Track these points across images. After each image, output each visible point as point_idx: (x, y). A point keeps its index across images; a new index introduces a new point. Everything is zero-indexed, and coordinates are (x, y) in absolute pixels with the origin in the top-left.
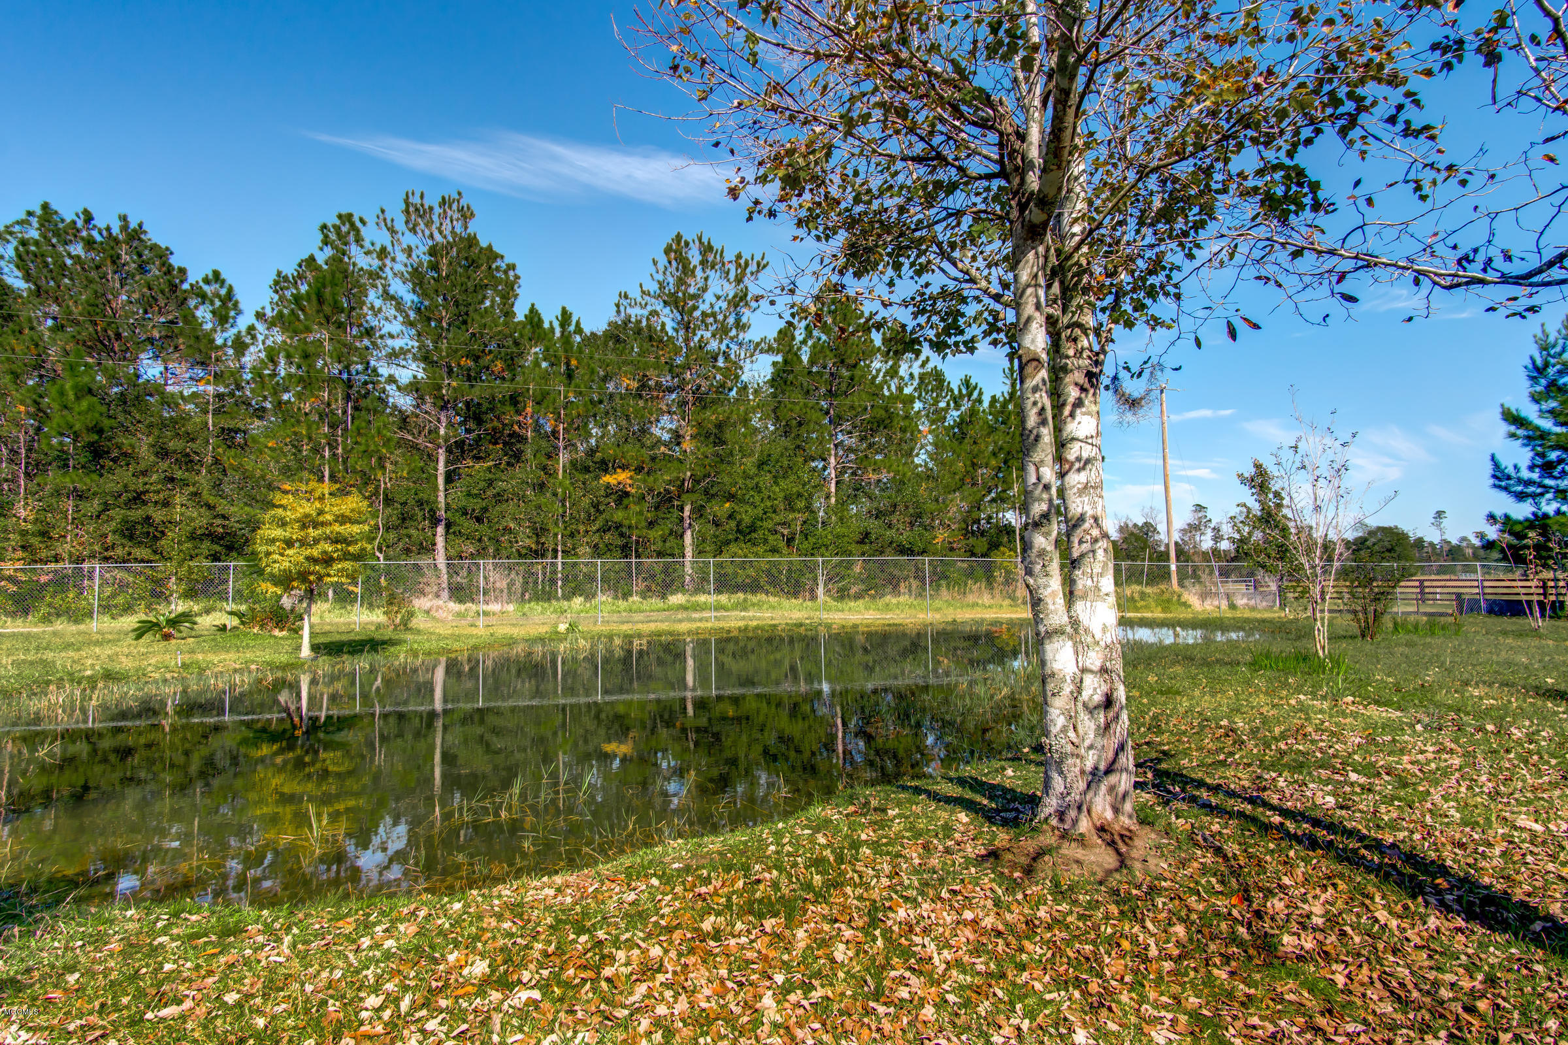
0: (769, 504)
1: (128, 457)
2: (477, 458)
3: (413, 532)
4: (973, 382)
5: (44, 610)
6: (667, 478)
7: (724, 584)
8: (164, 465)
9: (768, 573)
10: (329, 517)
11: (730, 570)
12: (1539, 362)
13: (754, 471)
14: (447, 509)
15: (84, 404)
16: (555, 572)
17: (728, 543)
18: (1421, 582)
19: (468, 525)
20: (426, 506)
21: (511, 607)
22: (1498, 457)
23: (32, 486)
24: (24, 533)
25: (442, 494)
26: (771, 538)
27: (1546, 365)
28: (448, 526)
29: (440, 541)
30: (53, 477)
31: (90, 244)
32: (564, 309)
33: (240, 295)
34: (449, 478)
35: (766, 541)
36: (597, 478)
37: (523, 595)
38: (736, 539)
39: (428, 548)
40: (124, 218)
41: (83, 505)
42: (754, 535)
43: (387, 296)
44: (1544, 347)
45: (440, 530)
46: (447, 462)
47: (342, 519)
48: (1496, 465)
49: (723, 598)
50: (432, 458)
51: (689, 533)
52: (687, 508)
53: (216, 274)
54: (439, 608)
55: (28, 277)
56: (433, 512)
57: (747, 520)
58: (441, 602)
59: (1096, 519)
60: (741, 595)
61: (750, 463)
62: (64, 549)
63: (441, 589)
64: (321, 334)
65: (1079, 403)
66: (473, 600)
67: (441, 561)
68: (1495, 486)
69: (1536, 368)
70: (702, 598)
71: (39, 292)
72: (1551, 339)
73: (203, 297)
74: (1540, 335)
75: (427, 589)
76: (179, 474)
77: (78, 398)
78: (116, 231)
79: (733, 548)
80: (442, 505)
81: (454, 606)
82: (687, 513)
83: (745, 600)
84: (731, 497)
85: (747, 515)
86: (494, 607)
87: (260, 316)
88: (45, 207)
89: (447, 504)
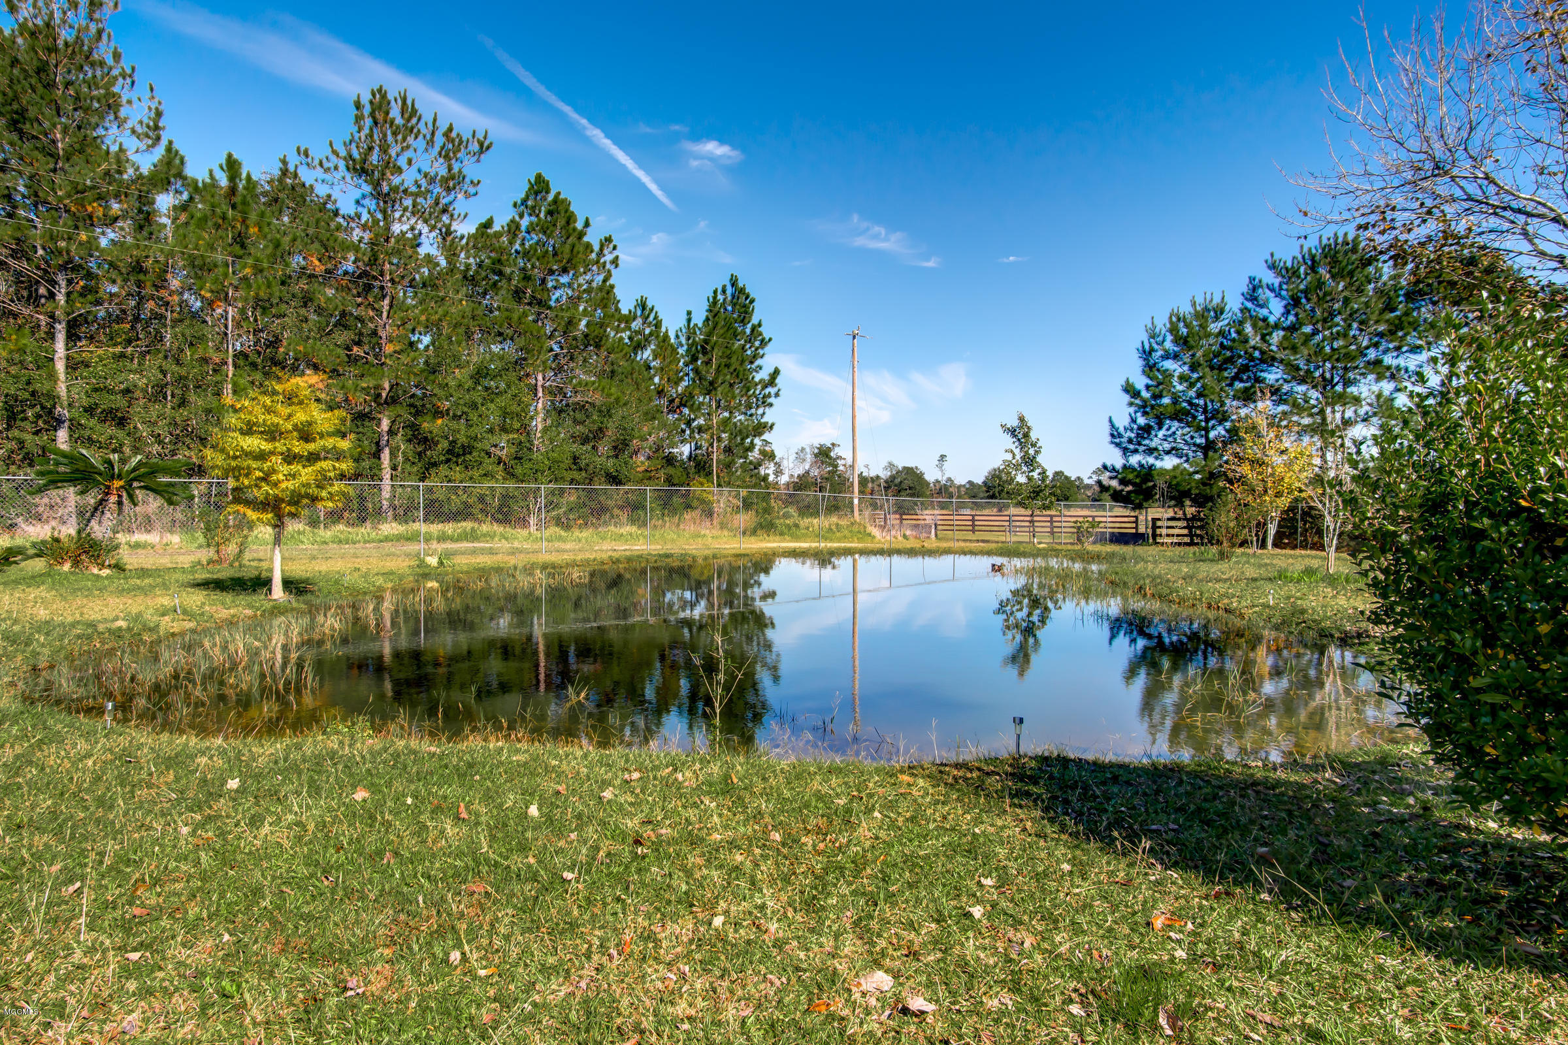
3: (27, 436)
4: (649, 304)
6: (365, 385)
7: (436, 511)
11: (440, 495)
12: (1147, 347)
13: (470, 384)
14: (71, 407)
17: (437, 465)
18: (1051, 516)
19: (100, 430)
22: (1114, 419)
25: (62, 386)
27: (1152, 350)
32: (230, 156)
35: (481, 464)
38: (448, 461)
42: (468, 457)
44: (1153, 336)
45: (62, 434)
48: (1112, 426)
49: (435, 528)
51: (386, 452)
52: (385, 422)
57: (461, 439)
61: (463, 375)
63: (67, 514)
68: (1112, 443)
69: (1144, 352)
72: (1157, 330)
74: (1150, 325)
75: (51, 514)
79: (443, 470)
80: (63, 400)
82: (384, 428)
84: (443, 412)
85: (462, 434)
89: (70, 399)
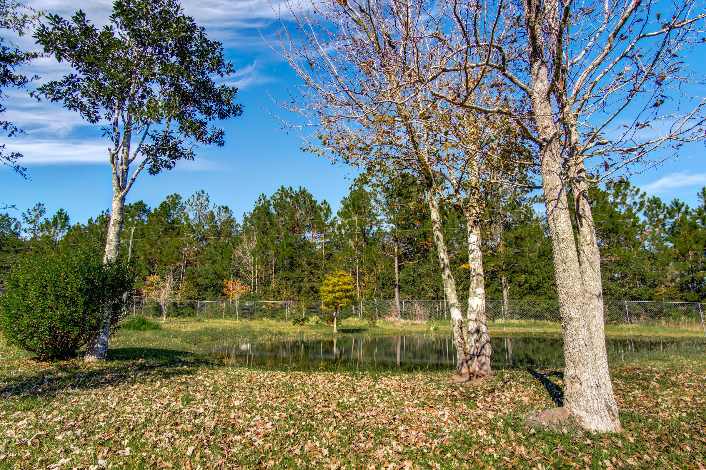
0: (546, 275)
1: (300, 266)
2: (410, 260)
3: (387, 290)
5: (278, 317)
6: (493, 265)
7: (524, 315)
8: (309, 268)
9: (547, 310)
10: (341, 283)
13: (536, 259)
14: (399, 281)
15: (288, 249)
16: (443, 308)
17: (525, 294)
19: (407, 288)
20: (392, 279)
21: (425, 322)
23: (276, 276)
24: (274, 292)
25: (397, 275)
26: (548, 292)
28: (400, 288)
29: (397, 294)
30: (281, 273)
31: (291, 197)
33: (331, 207)
34: (400, 268)
35: (546, 293)
36: (460, 266)
37: (430, 317)
38: (530, 293)
39: (392, 296)
40: (300, 187)
41: (288, 282)
42: (538, 291)
43: (376, 201)
45: (397, 289)
46: (399, 263)
47: (345, 284)
49: (523, 322)
50: (393, 261)
51: (505, 290)
52: (503, 278)
53: (325, 201)
54: (397, 321)
55: (276, 210)
56: (394, 281)
57: (534, 283)
58: (397, 319)
59: (474, 269)
60: (532, 321)
61: (534, 256)
62: (283, 297)
63: (397, 314)
64: (355, 218)
65: (471, 232)
66: (410, 319)
67: (397, 301)
70: (512, 321)
71: (278, 214)
73: (321, 209)
75: (393, 314)
76: (314, 271)
77: (287, 247)
78: (298, 192)
79: (528, 296)
80: (397, 279)
81: (403, 321)
82: (503, 281)
83: (535, 323)
84: (525, 272)
85: (534, 280)
86: (419, 322)
87: (338, 213)
88: (282, 187)
89: (399, 279)
